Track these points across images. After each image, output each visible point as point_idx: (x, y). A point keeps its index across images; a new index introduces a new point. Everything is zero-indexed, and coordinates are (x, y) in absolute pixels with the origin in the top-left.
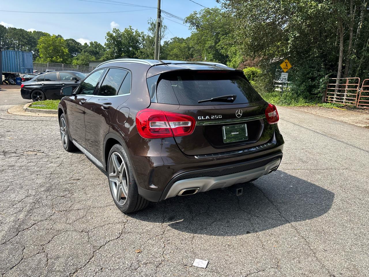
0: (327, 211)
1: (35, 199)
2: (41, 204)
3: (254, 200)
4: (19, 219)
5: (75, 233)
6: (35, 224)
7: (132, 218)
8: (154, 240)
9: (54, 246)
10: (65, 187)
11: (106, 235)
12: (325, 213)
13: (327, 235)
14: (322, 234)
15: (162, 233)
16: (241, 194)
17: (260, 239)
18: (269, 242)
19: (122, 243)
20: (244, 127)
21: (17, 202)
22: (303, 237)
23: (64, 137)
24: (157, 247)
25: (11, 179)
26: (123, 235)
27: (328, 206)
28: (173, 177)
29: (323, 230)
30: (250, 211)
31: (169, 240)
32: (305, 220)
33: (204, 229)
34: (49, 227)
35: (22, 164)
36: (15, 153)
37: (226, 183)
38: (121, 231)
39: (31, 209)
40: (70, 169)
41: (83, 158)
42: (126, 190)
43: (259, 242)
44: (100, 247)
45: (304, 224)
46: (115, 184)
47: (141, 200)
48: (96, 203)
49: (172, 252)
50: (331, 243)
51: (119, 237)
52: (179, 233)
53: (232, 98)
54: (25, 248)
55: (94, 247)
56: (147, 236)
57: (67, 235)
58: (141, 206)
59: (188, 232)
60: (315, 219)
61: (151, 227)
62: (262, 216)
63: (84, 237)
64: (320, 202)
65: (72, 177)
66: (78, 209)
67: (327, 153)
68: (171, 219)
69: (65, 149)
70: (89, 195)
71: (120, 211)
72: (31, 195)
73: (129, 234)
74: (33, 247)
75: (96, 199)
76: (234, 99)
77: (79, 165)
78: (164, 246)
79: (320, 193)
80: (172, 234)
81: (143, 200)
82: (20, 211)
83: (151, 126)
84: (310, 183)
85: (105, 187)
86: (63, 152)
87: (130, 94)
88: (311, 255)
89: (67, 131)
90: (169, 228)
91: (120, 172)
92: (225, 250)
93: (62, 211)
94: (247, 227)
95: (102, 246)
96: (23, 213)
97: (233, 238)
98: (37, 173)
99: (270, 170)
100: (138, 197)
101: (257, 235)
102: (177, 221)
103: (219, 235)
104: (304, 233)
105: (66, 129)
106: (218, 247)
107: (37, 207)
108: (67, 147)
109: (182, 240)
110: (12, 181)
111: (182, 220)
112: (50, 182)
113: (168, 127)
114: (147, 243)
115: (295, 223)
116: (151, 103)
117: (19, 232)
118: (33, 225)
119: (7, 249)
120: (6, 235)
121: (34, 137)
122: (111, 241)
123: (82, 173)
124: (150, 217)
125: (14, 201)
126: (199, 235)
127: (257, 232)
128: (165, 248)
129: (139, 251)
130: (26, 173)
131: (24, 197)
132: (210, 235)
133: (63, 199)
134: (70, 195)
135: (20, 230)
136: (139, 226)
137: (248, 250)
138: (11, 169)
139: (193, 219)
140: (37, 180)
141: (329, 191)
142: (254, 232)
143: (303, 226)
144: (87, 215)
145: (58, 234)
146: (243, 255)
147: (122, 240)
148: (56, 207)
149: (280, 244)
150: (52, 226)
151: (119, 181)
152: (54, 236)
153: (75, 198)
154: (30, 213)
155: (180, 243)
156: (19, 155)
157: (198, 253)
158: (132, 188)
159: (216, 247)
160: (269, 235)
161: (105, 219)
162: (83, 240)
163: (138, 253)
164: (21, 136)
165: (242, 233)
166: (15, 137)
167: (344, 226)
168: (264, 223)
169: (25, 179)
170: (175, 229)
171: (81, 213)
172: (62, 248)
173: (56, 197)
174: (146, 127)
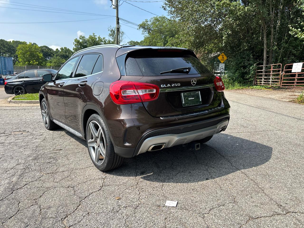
0: (268, 160)
1: (25, 166)
2: (31, 169)
3: (209, 156)
4: (12, 181)
5: (62, 189)
6: (27, 184)
7: (110, 175)
8: (130, 190)
9: (45, 199)
10: (50, 155)
11: (89, 189)
12: (267, 161)
13: (271, 177)
14: (267, 176)
15: (136, 184)
16: (199, 148)
17: (218, 183)
18: (225, 185)
19: (103, 193)
20: (198, 94)
21: (9, 169)
22: (252, 180)
23: (46, 118)
24: (134, 194)
25: (2, 152)
26: (104, 187)
27: (269, 156)
28: (143, 135)
29: (267, 174)
30: (207, 164)
31: (143, 188)
32: (252, 167)
33: (171, 178)
34: (39, 186)
35: (11, 141)
36: (4, 133)
37: (186, 139)
38: (101, 185)
39: (22, 174)
40: (53, 143)
41: (63, 134)
42: (103, 151)
43: (217, 185)
44: (85, 198)
45: (251, 170)
46: (94, 148)
47: (117, 158)
48: (78, 166)
49: (146, 197)
50: (275, 182)
51: (100, 190)
52: (151, 183)
53: (188, 70)
54: (20, 202)
55: (80, 197)
56: (124, 187)
57: (55, 191)
58: (116, 164)
59: (158, 182)
60: (260, 166)
61: (127, 180)
62: (217, 167)
63: (70, 191)
64: (262, 154)
65: (55, 148)
66: (63, 171)
67: (262, 120)
68: (142, 173)
69: (47, 128)
70: (71, 161)
71: (99, 170)
72: (21, 163)
73: (109, 186)
74: (27, 201)
75: (77, 163)
76: (189, 71)
77: (60, 139)
78: (139, 193)
79: (261, 148)
80: (144, 184)
81: (118, 157)
82: (13, 175)
83: (123, 94)
84: (252, 141)
85: (84, 154)
86: (46, 130)
87: (102, 72)
88: (260, 192)
89: (48, 112)
90: (141, 180)
91: (97, 138)
92: (190, 193)
93: (49, 174)
94: (206, 175)
95: (86, 197)
96: (16, 177)
97: (195, 184)
98: (25, 147)
99: (221, 129)
100: (114, 156)
101: (215, 181)
102: (148, 175)
103: (184, 183)
104: (253, 177)
105: (47, 111)
106: (184, 191)
107: (27, 172)
108: (48, 127)
109: (154, 188)
110: (3, 154)
111: (152, 174)
112: (36, 153)
113: (137, 94)
114: (125, 192)
115: (244, 170)
116: (121, 76)
117: (14, 191)
118: (25, 185)
119: (5, 204)
120: (2, 194)
121: (19, 121)
122: (94, 193)
123: (63, 144)
124: (125, 173)
125: (7, 168)
126: (167, 184)
127: (214, 178)
128: (140, 194)
129: (118, 198)
130: (15, 148)
131: (15, 165)
132: (177, 183)
133: (49, 164)
134: (54, 161)
135: (14, 189)
136: (116, 180)
137: (209, 191)
138: (2, 146)
139: (160, 172)
140: (25, 152)
141: (268, 146)
142: (212, 179)
143: (251, 171)
144: (71, 175)
145: (48, 191)
146: (205, 195)
147: (103, 191)
148: (43, 171)
149: (234, 186)
150: (42, 185)
151: (97, 145)
152: (44, 192)
153: (59, 163)
154: (22, 176)
155: (152, 190)
156: (7, 135)
157: (168, 196)
158: (109, 148)
159: (182, 191)
160: (225, 180)
161: (87, 177)
162: (69, 193)
163: (118, 200)
164: (8, 121)
165: (202, 180)
166: (2, 122)
167: (283, 170)
168: (219, 171)
169: (14, 152)
170: (147, 180)
171: (66, 174)
172: (53, 200)
173: (43, 163)
174: (119, 95)
